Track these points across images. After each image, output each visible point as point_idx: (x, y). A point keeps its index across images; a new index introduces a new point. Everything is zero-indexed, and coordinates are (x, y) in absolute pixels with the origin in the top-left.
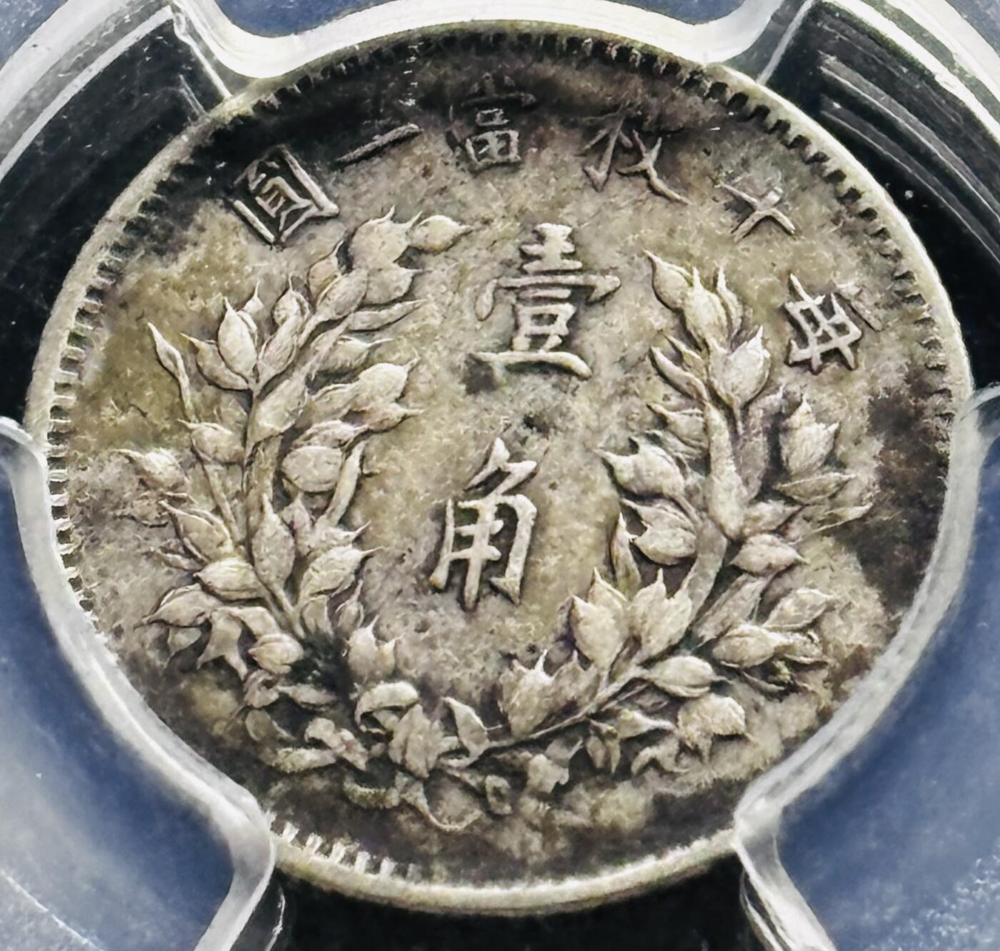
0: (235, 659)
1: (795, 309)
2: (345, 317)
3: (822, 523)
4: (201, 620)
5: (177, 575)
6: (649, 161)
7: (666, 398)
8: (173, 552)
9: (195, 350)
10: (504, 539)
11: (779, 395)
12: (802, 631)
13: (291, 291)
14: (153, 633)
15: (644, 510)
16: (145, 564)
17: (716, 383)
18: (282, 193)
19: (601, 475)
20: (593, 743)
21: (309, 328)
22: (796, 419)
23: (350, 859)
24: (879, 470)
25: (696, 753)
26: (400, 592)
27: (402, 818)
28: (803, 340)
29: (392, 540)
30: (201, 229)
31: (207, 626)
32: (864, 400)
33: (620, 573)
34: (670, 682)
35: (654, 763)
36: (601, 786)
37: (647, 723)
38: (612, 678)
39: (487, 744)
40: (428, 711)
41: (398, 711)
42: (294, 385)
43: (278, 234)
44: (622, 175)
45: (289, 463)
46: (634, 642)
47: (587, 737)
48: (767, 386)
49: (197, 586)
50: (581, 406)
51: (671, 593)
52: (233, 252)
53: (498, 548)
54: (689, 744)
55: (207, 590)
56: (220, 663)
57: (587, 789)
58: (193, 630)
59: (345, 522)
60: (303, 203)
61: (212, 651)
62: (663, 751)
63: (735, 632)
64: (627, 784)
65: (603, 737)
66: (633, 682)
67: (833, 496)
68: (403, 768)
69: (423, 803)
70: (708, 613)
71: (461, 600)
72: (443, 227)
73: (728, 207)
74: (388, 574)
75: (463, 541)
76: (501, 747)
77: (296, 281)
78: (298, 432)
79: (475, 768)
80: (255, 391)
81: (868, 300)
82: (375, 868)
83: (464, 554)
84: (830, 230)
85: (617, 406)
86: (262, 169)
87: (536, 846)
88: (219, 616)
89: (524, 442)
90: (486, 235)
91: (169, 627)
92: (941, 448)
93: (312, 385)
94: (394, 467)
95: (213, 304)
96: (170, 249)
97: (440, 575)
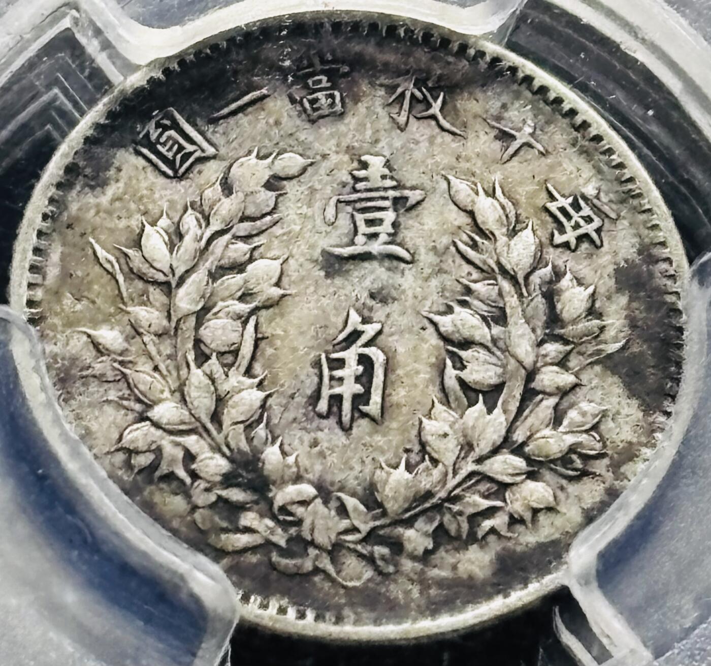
0: (181, 473)
1: (553, 207)
2: (232, 227)
3: (591, 355)
4: (154, 447)
5: (131, 417)
6: (436, 108)
7: (469, 274)
8: (127, 399)
9: (126, 254)
10: (365, 378)
11: (550, 267)
12: (587, 431)
13: (190, 211)
14: (120, 457)
15: (463, 354)
16: (109, 410)
17: (503, 261)
18: (175, 142)
19: (431, 329)
20: (447, 518)
21: (208, 234)
22: (566, 282)
23: (282, 611)
24: (627, 317)
25: (522, 521)
26: (295, 420)
27: (317, 579)
28: (562, 229)
29: (287, 383)
30: (119, 170)
31: (159, 451)
32: (611, 269)
33: (451, 399)
34: (497, 473)
35: (493, 531)
36: (457, 550)
37: (485, 504)
38: (455, 473)
39: (372, 524)
40: (326, 503)
41: (304, 503)
42: (199, 277)
43: (176, 171)
44: (418, 119)
45: (202, 331)
46: (468, 446)
47: (442, 515)
48: (538, 262)
49: (148, 423)
50: (408, 281)
51: (490, 411)
52: (144, 184)
53: (362, 385)
54: (516, 516)
55: (157, 425)
56: (170, 477)
57: (447, 551)
58: (148, 454)
59: (248, 372)
60: (190, 148)
61: (164, 469)
62: (499, 521)
63: (538, 435)
64: (475, 546)
65: (454, 514)
66: (471, 474)
67: (598, 336)
68: (312, 543)
69: (330, 569)
70: (518, 423)
71: (340, 423)
72: (292, 159)
73: (496, 137)
74: (286, 408)
75: (336, 381)
76: (382, 527)
77: (193, 204)
78: (206, 310)
79: (364, 540)
80: (174, 285)
81: (604, 198)
82: (302, 616)
83: (337, 390)
84: (571, 151)
85: (434, 282)
86: (158, 125)
87: (415, 593)
88: (167, 443)
89: (371, 309)
90: (325, 166)
91: (131, 452)
92: (670, 299)
93: (214, 276)
94: (279, 332)
95: (134, 223)
96: (97, 182)
97: (323, 406)
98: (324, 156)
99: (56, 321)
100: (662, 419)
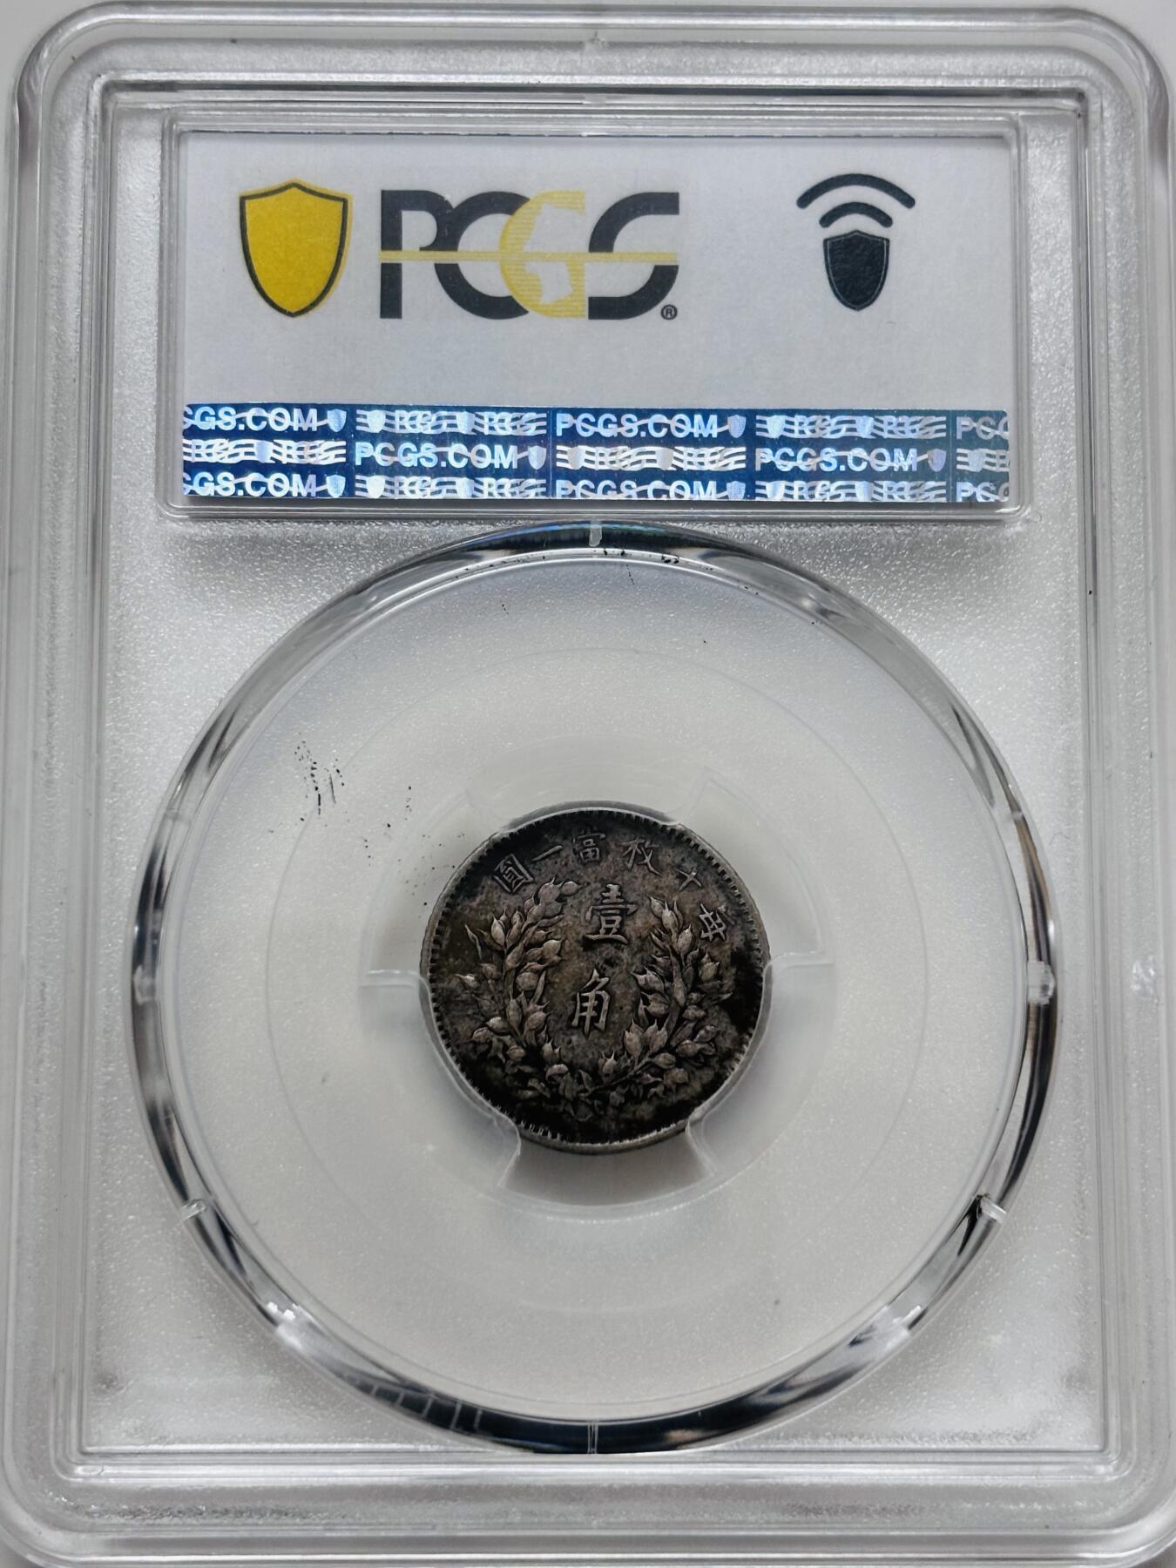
0: (501, 1056)
1: (702, 917)
2: (538, 922)
3: (714, 1001)
4: (488, 1041)
5: (478, 1024)
6: (647, 860)
7: (656, 952)
8: (476, 1014)
9: (482, 935)
10: (598, 1009)
11: (698, 951)
12: (708, 1042)
13: (517, 912)
14: (471, 1046)
15: (649, 997)
16: (467, 1019)
17: (674, 946)
18: (513, 873)
19: (633, 983)
20: (632, 1087)
21: (525, 925)
22: (704, 960)
23: (545, 1133)
24: (735, 980)
25: (670, 1090)
26: (561, 1029)
27: (564, 1117)
28: (706, 931)
29: (559, 1008)
30: (483, 887)
31: (490, 1043)
32: (729, 953)
33: (641, 1021)
34: (660, 1063)
35: (655, 1094)
36: (636, 1104)
37: (652, 1080)
38: (639, 1061)
39: (594, 1088)
40: (572, 1076)
41: (561, 1075)
42: (519, 948)
43: (511, 889)
44: (638, 865)
45: (519, 979)
46: (646, 1047)
47: (631, 1084)
48: (692, 947)
49: (486, 1028)
50: (625, 955)
51: (660, 1029)
52: (496, 896)
53: (596, 1012)
54: (668, 1087)
55: (491, 1029)
56: (496, 1057)
57: (631, 1104)
58: (485, 1045)
59: (540, 1003)
60: (520, 877)
62: (659, 1089)
63: (683, 1043)
64: (645, 1102)
65: (636, 1085)
66: (647, 1063)
67: (719, 990)
68: (564, 1097)
69: (572, 1112)
70: (674, 1036)
71: (583, 1032)
72: (571, 885)
73: (677, 877)
74: (557, 1022)
75: (584, 1009)
76: (600, 1089)
77: (519, 907)
78: (521, 967)
79: (590, 1097)
80: (506, 951)
81: (730, 913)
82: (554, 1136)
83: (584, 1014)
84: (714, 886)
85: (639, 956)
86: (505, 864)
87: (613, 1127)
88: (494, 1039)
89: (605, 969)
90: (588, 889)
91: (474, 1042)
92: (758, 971)
93: (526, 948)
94: (557, 980)
95: (488, 917)
96: (472, 896)
97: (575, 1022)
98: (589, 884)
99: (445, 970)
100: (747, 1037)
